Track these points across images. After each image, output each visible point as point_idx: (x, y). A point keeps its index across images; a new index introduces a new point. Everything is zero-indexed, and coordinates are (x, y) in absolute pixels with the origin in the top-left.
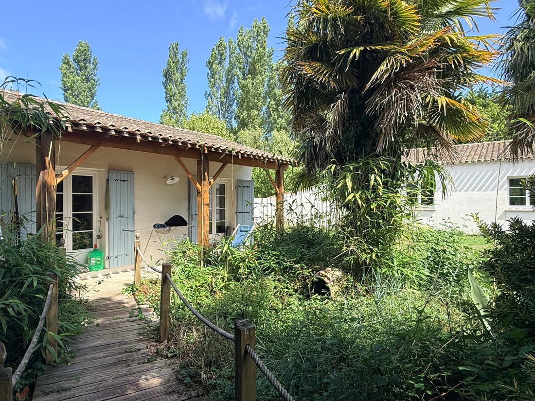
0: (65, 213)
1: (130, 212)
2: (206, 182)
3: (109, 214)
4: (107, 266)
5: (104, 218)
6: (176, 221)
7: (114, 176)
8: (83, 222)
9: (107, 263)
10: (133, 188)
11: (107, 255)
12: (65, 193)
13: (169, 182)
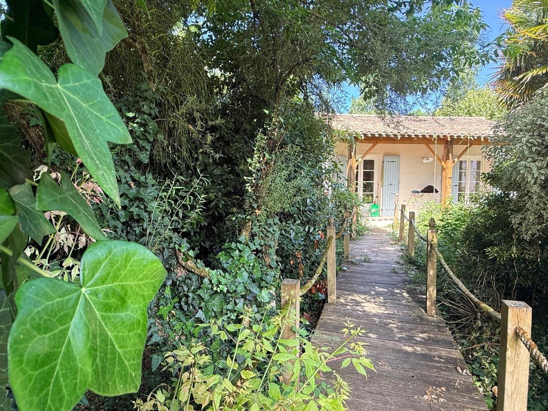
0: (358, 182)
1: (396, 182)
2: (451, 161)
3: (383, 183)
4: (381, 215)
5: (380, 185)
6: (429, 189)
7: (387, 159)
8: (368, 187)
9: (381, 213)
10: (399, 165)
11: (381, 208)
12: (359, 170)
13: (425, 161)
